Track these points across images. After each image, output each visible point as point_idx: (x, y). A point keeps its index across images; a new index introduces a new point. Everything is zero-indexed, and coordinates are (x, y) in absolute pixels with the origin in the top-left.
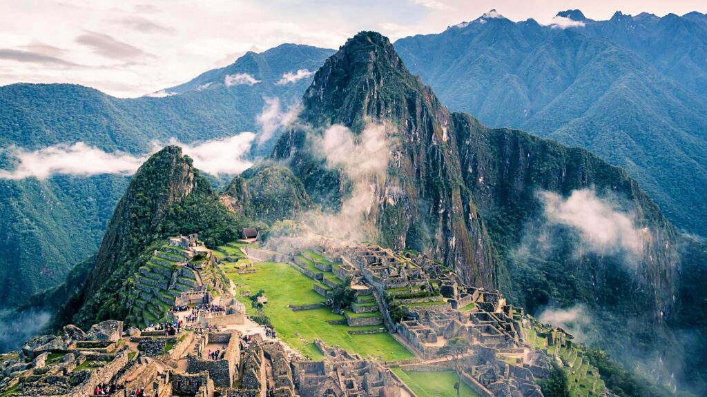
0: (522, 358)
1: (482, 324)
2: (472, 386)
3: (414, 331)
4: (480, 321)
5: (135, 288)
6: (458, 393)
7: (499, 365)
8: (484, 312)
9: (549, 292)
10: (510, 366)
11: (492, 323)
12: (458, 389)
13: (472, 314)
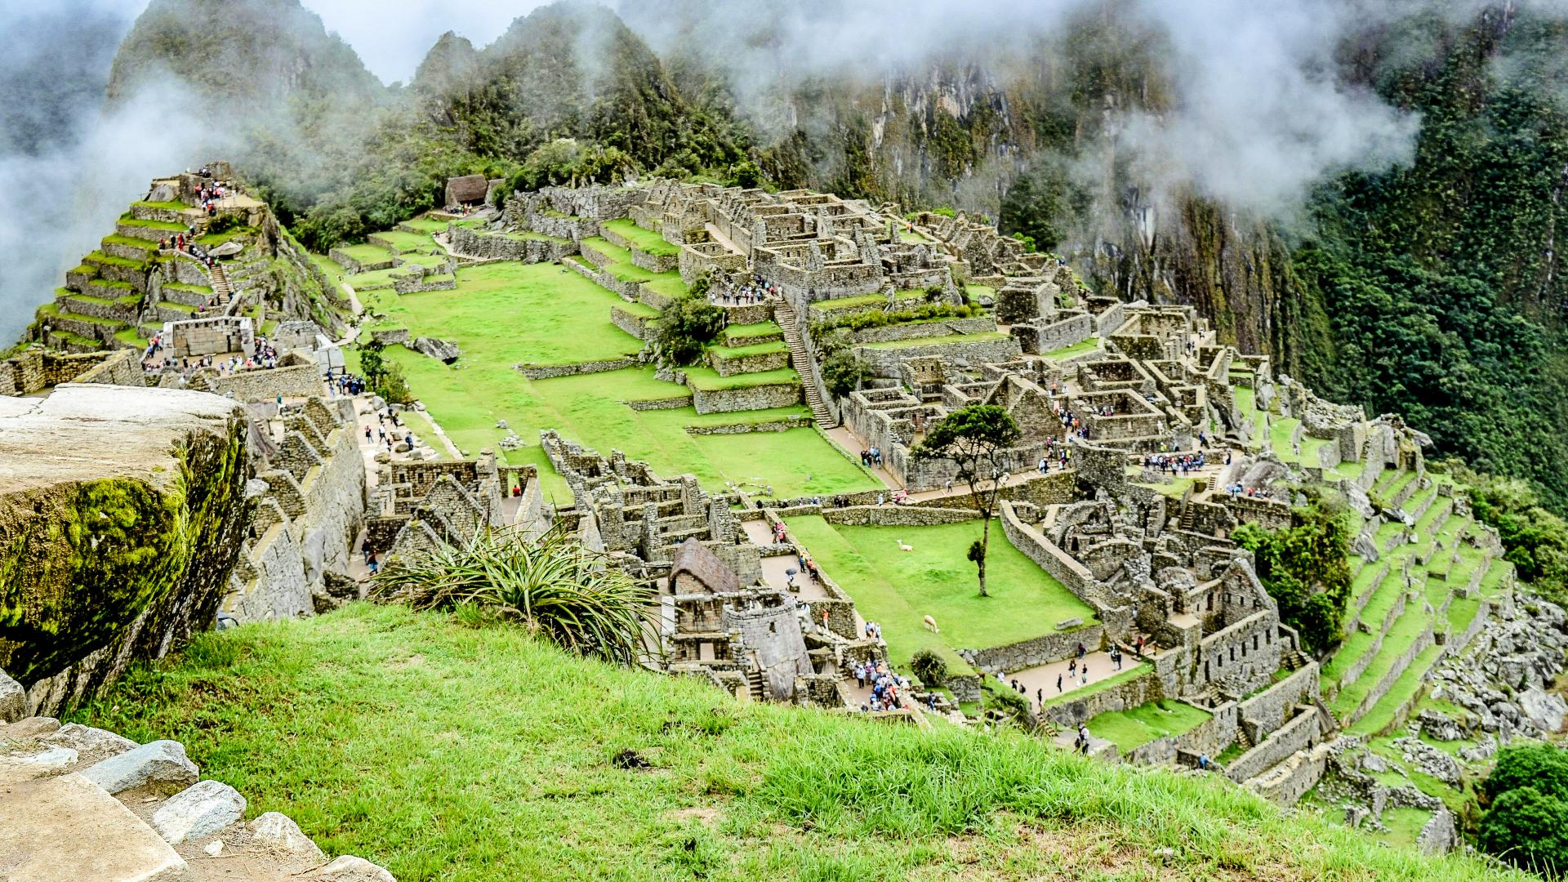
0: (1212, 479)
1: (1104, 388)
2: (1035, 557)
3: (882, 414)
4: (1099, 384)
5: (54, 329)
6: (981, 575)
7: (1134, 500)
8: (1124, 358)
9: (1445, 366)
10: (1168, 499)
11: (1137, 387)
12: (980, 561)
13: (1083, 364)
